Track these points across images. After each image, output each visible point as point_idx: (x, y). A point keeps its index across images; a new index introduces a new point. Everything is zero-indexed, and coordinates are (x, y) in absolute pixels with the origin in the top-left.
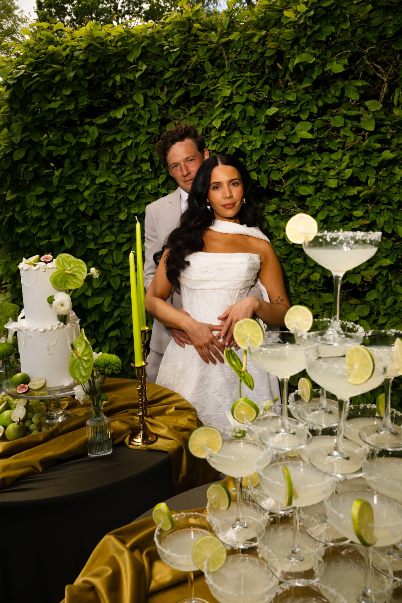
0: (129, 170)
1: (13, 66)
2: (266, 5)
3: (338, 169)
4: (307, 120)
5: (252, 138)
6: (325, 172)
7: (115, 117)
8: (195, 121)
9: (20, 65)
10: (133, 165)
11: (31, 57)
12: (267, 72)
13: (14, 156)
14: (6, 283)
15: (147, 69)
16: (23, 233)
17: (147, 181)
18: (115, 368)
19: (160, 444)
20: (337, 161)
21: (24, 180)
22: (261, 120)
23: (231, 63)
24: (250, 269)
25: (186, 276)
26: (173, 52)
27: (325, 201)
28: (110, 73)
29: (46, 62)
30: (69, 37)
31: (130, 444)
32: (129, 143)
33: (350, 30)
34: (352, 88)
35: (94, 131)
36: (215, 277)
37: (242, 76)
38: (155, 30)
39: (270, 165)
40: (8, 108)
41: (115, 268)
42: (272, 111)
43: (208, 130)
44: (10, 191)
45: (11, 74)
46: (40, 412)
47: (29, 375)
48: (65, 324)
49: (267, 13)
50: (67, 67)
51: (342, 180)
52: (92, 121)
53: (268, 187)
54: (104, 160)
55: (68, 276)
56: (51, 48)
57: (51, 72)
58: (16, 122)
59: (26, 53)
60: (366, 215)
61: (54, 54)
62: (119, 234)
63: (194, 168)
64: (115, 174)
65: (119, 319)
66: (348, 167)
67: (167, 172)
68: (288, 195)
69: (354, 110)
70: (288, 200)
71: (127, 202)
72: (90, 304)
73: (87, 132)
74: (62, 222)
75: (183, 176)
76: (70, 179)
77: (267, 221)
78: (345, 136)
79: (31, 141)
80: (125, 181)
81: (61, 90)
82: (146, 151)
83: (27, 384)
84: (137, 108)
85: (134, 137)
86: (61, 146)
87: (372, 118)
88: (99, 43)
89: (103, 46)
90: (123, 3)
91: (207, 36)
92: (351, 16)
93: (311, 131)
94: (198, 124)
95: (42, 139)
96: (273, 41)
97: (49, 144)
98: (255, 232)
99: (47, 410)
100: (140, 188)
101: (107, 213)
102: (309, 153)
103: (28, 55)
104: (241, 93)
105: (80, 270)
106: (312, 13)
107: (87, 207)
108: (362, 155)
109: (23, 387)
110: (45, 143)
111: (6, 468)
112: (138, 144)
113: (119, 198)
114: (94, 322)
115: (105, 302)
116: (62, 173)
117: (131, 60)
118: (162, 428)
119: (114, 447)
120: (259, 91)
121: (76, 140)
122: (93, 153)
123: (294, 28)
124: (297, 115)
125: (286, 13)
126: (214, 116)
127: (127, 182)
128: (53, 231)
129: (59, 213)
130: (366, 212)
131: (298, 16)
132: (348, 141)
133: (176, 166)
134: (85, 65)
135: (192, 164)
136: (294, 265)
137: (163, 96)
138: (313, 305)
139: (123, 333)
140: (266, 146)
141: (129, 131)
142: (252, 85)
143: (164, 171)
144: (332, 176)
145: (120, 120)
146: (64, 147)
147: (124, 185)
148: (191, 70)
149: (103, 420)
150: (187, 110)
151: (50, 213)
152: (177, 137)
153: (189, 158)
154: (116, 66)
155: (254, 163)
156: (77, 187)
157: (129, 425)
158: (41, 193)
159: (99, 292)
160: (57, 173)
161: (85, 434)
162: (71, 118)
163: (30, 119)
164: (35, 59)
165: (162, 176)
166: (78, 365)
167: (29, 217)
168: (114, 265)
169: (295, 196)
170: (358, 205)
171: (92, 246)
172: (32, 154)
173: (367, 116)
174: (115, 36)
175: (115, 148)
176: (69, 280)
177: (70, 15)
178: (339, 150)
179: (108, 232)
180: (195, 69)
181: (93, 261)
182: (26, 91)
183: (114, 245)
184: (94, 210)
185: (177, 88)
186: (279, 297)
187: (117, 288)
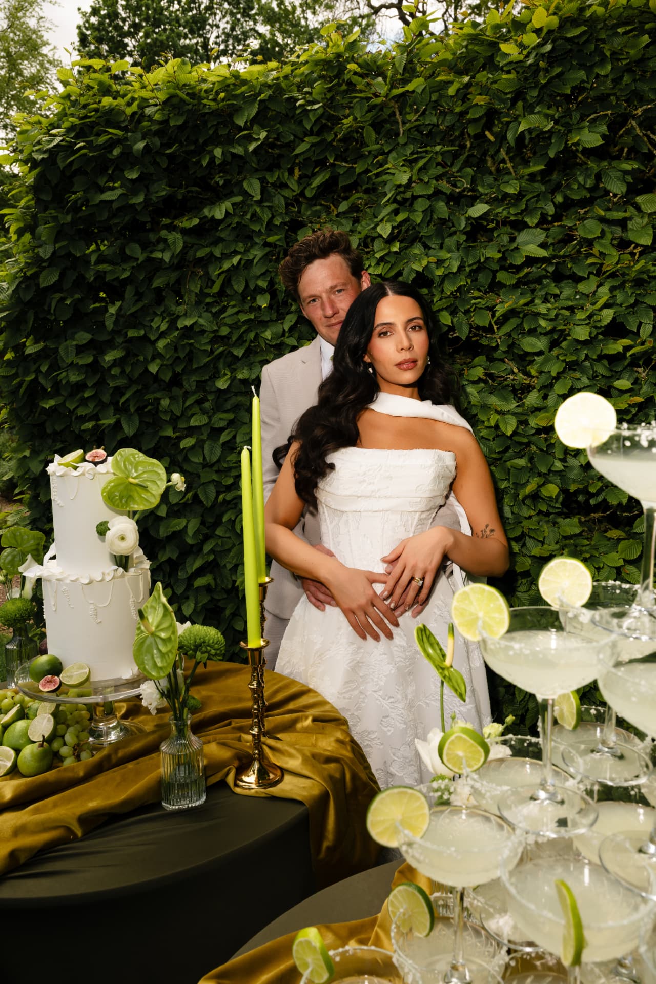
0: (234, 306)
1: (43, 131)
2: (469, 35)
3: (590, 308)
4: (537, 226)
5: (444, 254)
6: (567, 313)
7: (213, 216)
8: (347, 226)
9: (54, 128)
10: (240, 298)
11: (72, 115)
12: (468, 144)
13: (41, 280)
14: (22, 493)
15: (267, 138)
16: (53, 409)
17: (264, 324)
18: (213, 652)
19: (290, 787)
20: (588, 296)
21: (55, 319)
22: (460, 225)
23: (409, 130)
24: (438, 476)
25: (327, 488)
26: (311, 110)
27: (567, 363)
28: (206, 143)
29: (98, 124)
30: (137, 85)
31: (236, 785)
32: (235, 260)
33: (610, 77)
34: (614, 174)
35: (177, 241)
36: (379, 490)
37: (426, 152)
38: (281, 75)
39: (473, 301)
40: (33, 199)
41: (207, 469)
42: (478, 210)
43: (368, 241)
44: (31, 337)
45: (39, 143)
46: (77, 722)
47: (61, 659)
48: (126, 569)
49: (470, 47)
50: (133, 132)
51: (596, 327)
52: (172, 223)
53: (468, 338)
54: (192, 288)
55: (133, 488)
56: (107, 101)
57: (106, 141)
58: (46, 224)
59: (64, 109)
60: (636, 387)
61: (111, 111)
62: (214, 413)
63: (344, 303)
64: (211, 312)
65: (212, 557)
66: (607, 306)
67: (299, 311)
68: (504, 352)
69: (618, 211)
70: (503, 361)
71: (229, 359)
72: (163, 532)
73: (165, 240)
74: (119, 391)
75: (326, 317)
76: (135, 320)
77: (467, 395)
78: (601, 253)
79: (69, 255)
80: (226, 325)
81: (122, 171)
82: (263, 274)
83: (58, 676)
84: (249, 202)
85: (242, 250)
86: (117, 264)
87: (647, 224)
88: (188, 94)
89: (194, 99)
90: (218, 37)
91: (368, 84)
92: (613, 53)
93: (543, 246)
94: (352, 231)
95: (87, 252)
96: (480, 94)
97: (98, 262)
98: (447, 414)
99: (91, 719)
100: (252, 335)
101: (194, 378)
102: (539, 281)
103: (68, 112)
104: (426, 180)
105: (154, 478)
106: (549, 47)
107: (162, 366)
108: (631, 287)
109: (51, 682)
110: (93, 259)
111: (18, 831)
112: (249, 263)
113: (216, 353)
114: (169, 560)
115: (190, 526)
116: (120, 309)
117: (241, 122)
118: (291, 756)
119: (210, 790)
120: (456, 177)
121: (145, 255)
122: (174, 276)
123: (518, 73)
124: (520, 217)
125: (505, 47)
126: (380, 217)
127: (230, 326)
128: (103, 406)
129: (114, 376)
130: (636, 382)
131: (525, 52)
132: (607, 262)
133: (314, 301)
134: (163, 129)
135: (341, 298)
136: (512, 470)
137: (293, 184)
138: (544, 538)
139: (219, 581)
140: (468, 269)
141: (236, 241)
142: (444, 167)
143: (293, 308)
144: (580, 320)
145: (220, 222)
146: (124, 266)
147: (225, 331)
148: (340, 140)
149: (190, 744)
150: (332, 207)
151: (98, 376)
152: (316, 251)
153: (336, 286)
154: (216, 132)
155: (446, 298)
156: (145, 334)
157: (235, 751)
158: (84, 342)
159: (179, 511)
160: (112, 310)
161: (159, 767)
162: (138, 217)
163: (69, 218)
164: (80, 119)
165: (289, 317)
166: (150, 646)
167: (64, 382)
168: (205, 465)
169: (514, 354)
170: (621, 371)
171: (169, 432)
172: (72, 276)
173: (638, 220)
174: (214, 83)
175: (210, 269)
176: (136, 496)
177: (131, 56)
178: (592, 276)
179: (196, 409)
180: (347, 139)
181: (170, 457)
182: (63, 172)
183: (206, 432)
184: (174, 371)
185: (316, 170)
186: (487, 526)
187: (210, 504)
